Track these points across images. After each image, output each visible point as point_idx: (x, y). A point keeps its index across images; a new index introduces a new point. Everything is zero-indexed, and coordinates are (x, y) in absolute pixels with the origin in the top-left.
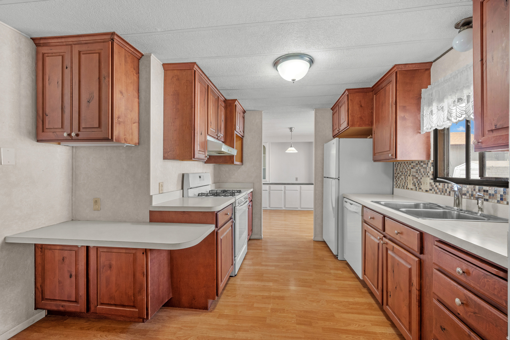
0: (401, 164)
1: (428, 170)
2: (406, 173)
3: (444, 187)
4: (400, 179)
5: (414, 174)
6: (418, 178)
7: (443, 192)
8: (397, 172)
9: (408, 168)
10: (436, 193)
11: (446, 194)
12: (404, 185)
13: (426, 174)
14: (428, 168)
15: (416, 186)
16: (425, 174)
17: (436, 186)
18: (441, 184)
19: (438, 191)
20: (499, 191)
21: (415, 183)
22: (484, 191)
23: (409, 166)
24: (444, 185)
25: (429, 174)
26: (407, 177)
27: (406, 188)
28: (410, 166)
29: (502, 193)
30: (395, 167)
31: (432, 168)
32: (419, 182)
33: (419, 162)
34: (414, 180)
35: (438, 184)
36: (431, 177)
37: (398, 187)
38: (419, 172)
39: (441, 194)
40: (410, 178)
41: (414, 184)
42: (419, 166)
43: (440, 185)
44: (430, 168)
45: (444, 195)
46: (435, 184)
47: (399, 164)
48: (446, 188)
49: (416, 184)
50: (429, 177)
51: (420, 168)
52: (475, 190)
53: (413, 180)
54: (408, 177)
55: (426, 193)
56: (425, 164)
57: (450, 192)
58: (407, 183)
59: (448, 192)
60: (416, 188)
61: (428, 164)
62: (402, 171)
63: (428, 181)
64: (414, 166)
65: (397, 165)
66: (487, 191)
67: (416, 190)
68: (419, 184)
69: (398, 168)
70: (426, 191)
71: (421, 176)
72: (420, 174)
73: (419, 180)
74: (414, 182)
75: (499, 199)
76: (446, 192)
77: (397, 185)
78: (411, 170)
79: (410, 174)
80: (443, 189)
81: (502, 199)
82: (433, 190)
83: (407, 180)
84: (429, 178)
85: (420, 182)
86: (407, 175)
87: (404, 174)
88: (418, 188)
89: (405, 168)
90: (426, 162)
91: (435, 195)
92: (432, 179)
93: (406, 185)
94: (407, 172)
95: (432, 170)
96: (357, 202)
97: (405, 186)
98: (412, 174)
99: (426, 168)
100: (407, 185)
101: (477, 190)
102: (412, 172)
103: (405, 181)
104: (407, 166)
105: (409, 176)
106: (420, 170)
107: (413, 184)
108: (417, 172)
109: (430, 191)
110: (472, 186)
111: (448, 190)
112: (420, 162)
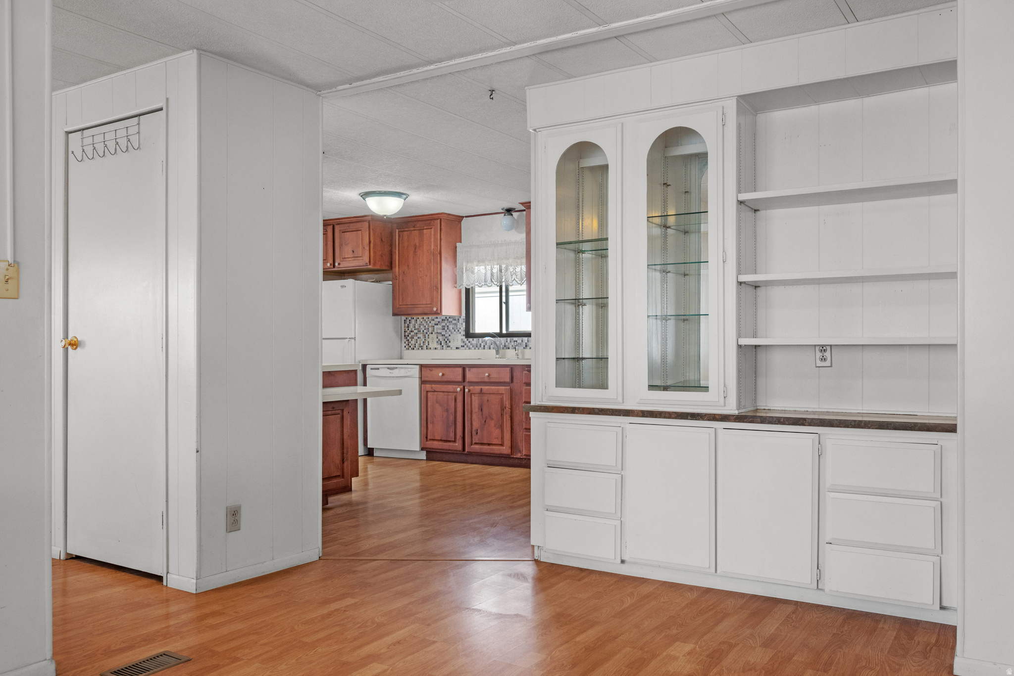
0: (416, 320)
1: (458, 326)
2: (425, 331)
3: (479, 342)
4: (416, 338)
5: (439, 331)
6: (444, 335)
7: (477, 347)
8: (410, 329)
9: (430, 324)
10: (469, 349)
11: (480, 348)
12: (422, 345)
13: (457, 330)
14: (458, 323)
15: (442, 344)
16: (455, 331)
17: (469, 342)
18: (475, 339)
19: (471, 346)
20: (525, 340)
21: (441, 342)
22: (514, 341)
23: (430, 322)
24: (479, 340)
25: (460, 331)
26: (428, 335)
27: (427, 349)
28: (432, 322)
29: (526, 341)
30: (405, 323)
31: (464, 324)
32: (446, 340)
33: (446, 318)
34: (439, 338)
35: (471, 340)
36: (463, 333)
37: (410, 348)
38: (446, 329)
39: (475, 349)
40: (434, 335)
41: (439, 342)
42: (446, 322)
43: (473, 340)
44: (462, 324)
45: (478, 349)
46: (467, 340)
47: (413, 320)
48: (480, 342)
49: (443, 342)
50: (460, 333)
51: (448, 324)
52: (507, 341)
53: (437, 338)
54: (430, 335)
55: (457, 350)
56: (455, 320)
57: (484, 346)
58: (428, 342)
59: (482, 346)
60: (443, 346)
61: (458, 320)
62: (418, 329)
63: (458, 338)
64: (439, 322)
65: (408, 320)
66: (516, 341)
67: (443, 349)
68: (446, 342)
69: (411, 325)
70: (457, 348)
71: (450, 333)
72: (448, 330)
73: (446, 337)
74: (439, 340)
75: (525, 346)
76: (480, 347)
77: (410, 347)
78: (434, 327)
79: (433, 331)
80: (477, 344)
81: (526, 346)
82: (465, 346)
83: (429, 338)
84: (460, 335)
85: (448, 340)
86: (428, 333)
87: (423, 331)
88: (444, 346)
89: (425, 324)
90: (457, 318)
91: (468, 351)
92: (464, 335)
93: (427, 344)
94: (428, 329)
95: (464, 326)
96: (408, 364)
97: (425, 346)
98: (435, 331)
99: (456, 324)
100: (429, 344)
101: (509, 341)
102: (435, 329)
103: (424, 340)
104: (428, 322)
105: (432, 333)
106: (448, 326)
107: (437, 342)
108: (444, 329)
109: (462, 348)
110: (505, 338)
111: (482, 345)
112: (448, 318)
